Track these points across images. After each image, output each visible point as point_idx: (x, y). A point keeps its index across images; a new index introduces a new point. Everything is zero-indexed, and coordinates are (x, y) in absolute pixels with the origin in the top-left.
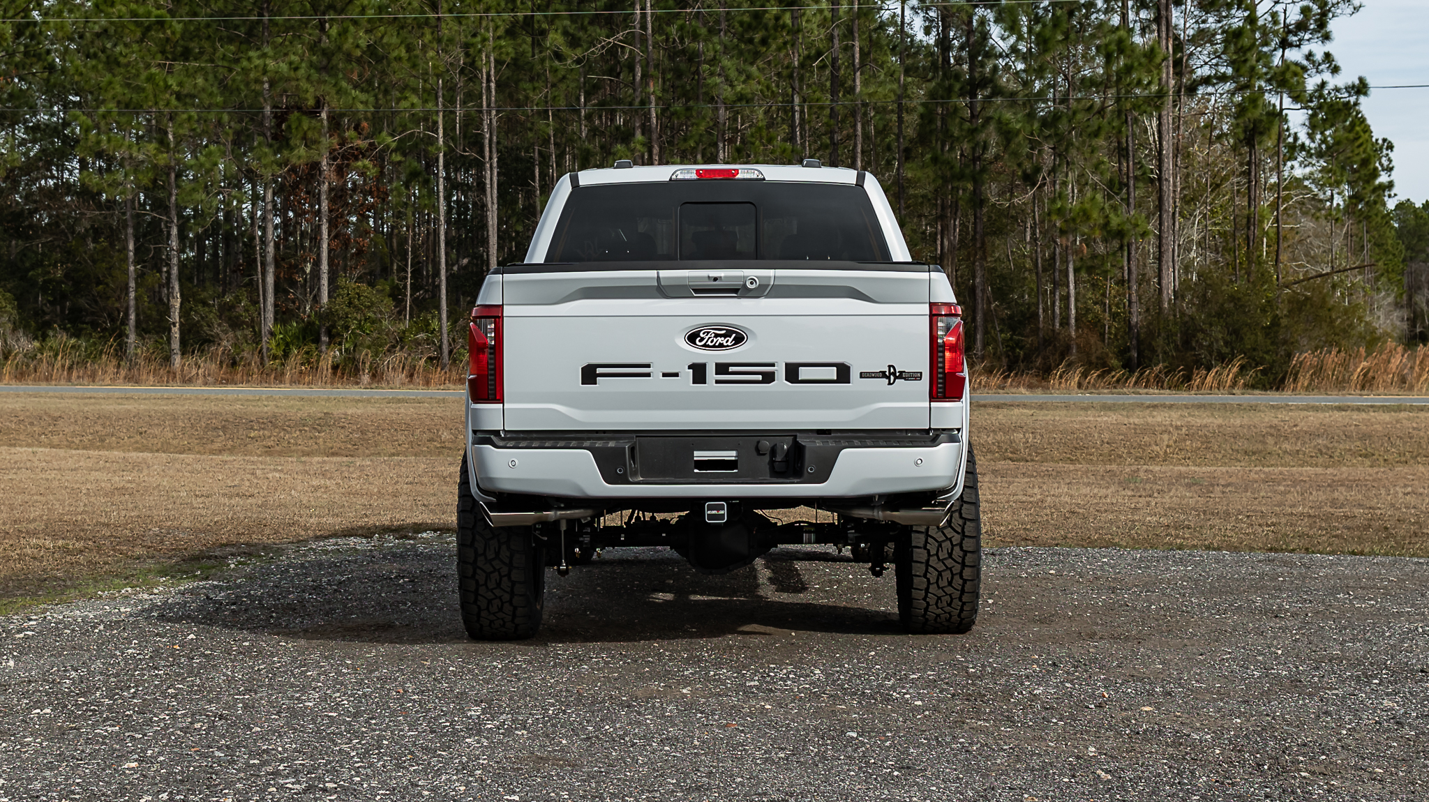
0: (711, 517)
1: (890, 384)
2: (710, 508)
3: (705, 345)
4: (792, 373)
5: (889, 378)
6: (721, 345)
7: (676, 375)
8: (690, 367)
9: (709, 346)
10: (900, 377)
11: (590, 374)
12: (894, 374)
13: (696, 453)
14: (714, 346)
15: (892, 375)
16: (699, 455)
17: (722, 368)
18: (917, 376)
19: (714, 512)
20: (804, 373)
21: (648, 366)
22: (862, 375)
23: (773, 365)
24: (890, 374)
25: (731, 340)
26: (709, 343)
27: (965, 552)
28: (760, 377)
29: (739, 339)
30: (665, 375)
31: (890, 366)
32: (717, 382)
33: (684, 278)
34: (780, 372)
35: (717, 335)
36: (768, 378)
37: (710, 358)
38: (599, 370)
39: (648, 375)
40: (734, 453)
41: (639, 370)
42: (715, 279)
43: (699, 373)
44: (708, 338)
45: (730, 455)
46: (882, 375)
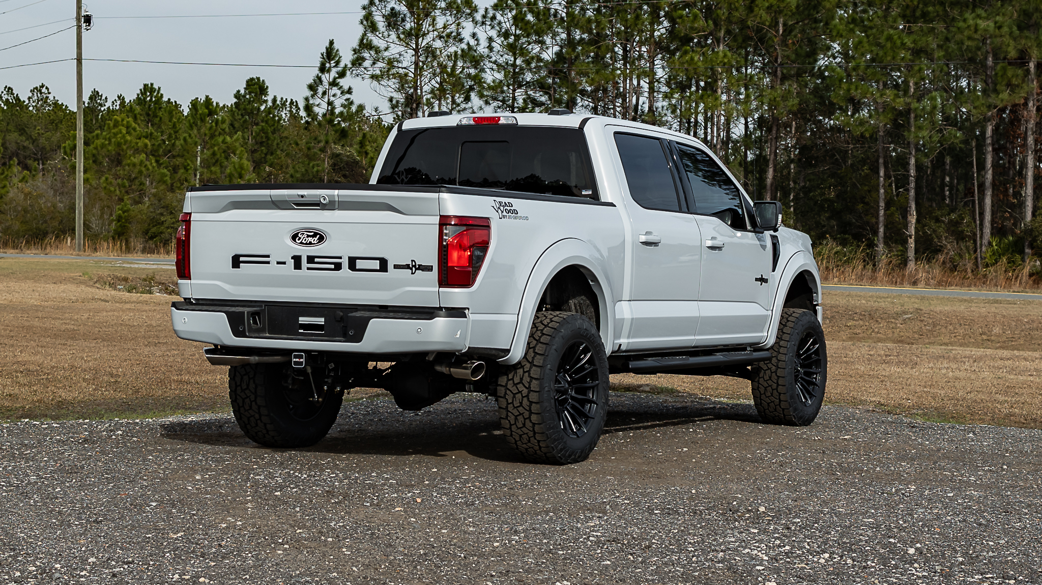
0: (296, 363)
1: (412, 273)
2: (296, 357)
3: (301, 243)
4: (352, 262)
5: (411, 269)
6: (310, 243)
7: (284, 263)
8: (292, 258)
9: (303, 243)
10: (419, 269)
11: (236, 262)
12: (415, 266)
13: (301, 319)
14: (306, 244)
15: (414, 267)
16: (303, 320)
17: (311, 259)
18: (429, 268)
19: (297, 360)
20: (360, 264)
21: (268, 256)
22: (396, 267)
23: (340, 258)
24: (413, 266)
25: (316, 239)
26: (303, 241)
27: (531, 403)
28: (332, 266)
29: (321, 239)
30: (278, 263)
31: (412, 261)
32: (308, 269)
33: (284, 195)
34: (345, 263)
35: (308, 236)
36: (338, 267)
37: (305, 252)
38: (242, 259)
39: (268, 263)
40: (323, 319)
41: (262, 259)
42: (302, 196)
43: (297, 260)
44: (303, 238)
45: (321, 321)
46: (407, 267)
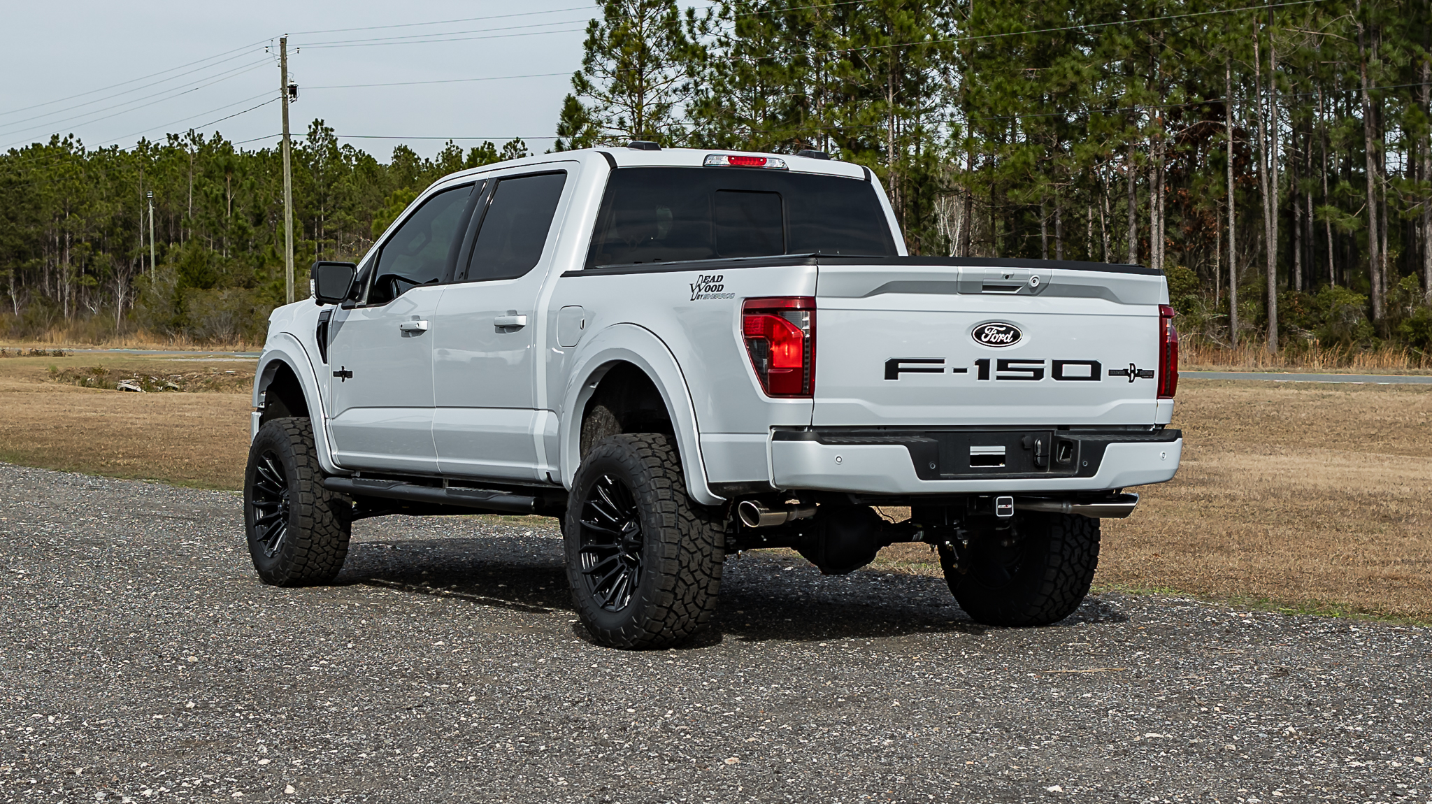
0: (1001, 511)
1: (1131, 381)
2: (1001, 502)
3: (989, 342)
4: (1057, 367)
5: (1130, 376)
6: (1002, 342)
7: (965, 371)
8: (977, 363)
9: (991, 342)
10: (1138, 375)
11: (892, 369)
12: (1134, 371)
13: (972, 448)
14: (996, 343)
15: (1133, 373)
16: (975, 450)
17: (1002, 365)
18: (1149, 374)
19: (1003, 506)
20: (1067, 370)
21: (942, 361)
23: (1042, 362)
24: (1132, 371)
25: (1010, 336)
26: (992, 340)
28: (1031, 374)
29: (1016, 337)
30: (956, 371)
31: (1131, 364)
32: (999, 378)
33: (984, 275)
34: (1048, 369)
35: (999, 332)
36: (1039, 374)
37: (994, 354)
38: (901, 365)
39: (941, 370)
40: (1003, 448)
41: (932, 365)
42: (1007, 277)
43: (983, 366)
44: (991, 334)
45: (1000, 450)
46: (1125, 373)
